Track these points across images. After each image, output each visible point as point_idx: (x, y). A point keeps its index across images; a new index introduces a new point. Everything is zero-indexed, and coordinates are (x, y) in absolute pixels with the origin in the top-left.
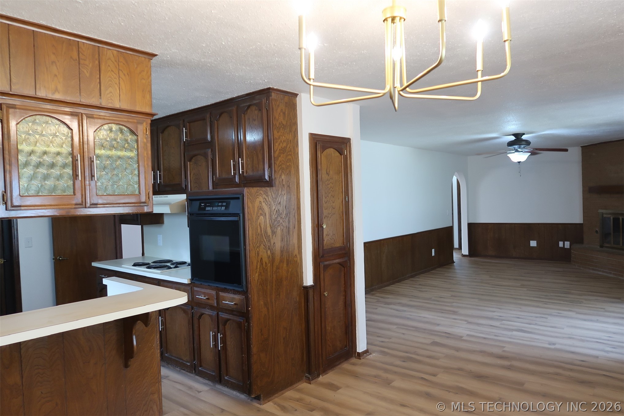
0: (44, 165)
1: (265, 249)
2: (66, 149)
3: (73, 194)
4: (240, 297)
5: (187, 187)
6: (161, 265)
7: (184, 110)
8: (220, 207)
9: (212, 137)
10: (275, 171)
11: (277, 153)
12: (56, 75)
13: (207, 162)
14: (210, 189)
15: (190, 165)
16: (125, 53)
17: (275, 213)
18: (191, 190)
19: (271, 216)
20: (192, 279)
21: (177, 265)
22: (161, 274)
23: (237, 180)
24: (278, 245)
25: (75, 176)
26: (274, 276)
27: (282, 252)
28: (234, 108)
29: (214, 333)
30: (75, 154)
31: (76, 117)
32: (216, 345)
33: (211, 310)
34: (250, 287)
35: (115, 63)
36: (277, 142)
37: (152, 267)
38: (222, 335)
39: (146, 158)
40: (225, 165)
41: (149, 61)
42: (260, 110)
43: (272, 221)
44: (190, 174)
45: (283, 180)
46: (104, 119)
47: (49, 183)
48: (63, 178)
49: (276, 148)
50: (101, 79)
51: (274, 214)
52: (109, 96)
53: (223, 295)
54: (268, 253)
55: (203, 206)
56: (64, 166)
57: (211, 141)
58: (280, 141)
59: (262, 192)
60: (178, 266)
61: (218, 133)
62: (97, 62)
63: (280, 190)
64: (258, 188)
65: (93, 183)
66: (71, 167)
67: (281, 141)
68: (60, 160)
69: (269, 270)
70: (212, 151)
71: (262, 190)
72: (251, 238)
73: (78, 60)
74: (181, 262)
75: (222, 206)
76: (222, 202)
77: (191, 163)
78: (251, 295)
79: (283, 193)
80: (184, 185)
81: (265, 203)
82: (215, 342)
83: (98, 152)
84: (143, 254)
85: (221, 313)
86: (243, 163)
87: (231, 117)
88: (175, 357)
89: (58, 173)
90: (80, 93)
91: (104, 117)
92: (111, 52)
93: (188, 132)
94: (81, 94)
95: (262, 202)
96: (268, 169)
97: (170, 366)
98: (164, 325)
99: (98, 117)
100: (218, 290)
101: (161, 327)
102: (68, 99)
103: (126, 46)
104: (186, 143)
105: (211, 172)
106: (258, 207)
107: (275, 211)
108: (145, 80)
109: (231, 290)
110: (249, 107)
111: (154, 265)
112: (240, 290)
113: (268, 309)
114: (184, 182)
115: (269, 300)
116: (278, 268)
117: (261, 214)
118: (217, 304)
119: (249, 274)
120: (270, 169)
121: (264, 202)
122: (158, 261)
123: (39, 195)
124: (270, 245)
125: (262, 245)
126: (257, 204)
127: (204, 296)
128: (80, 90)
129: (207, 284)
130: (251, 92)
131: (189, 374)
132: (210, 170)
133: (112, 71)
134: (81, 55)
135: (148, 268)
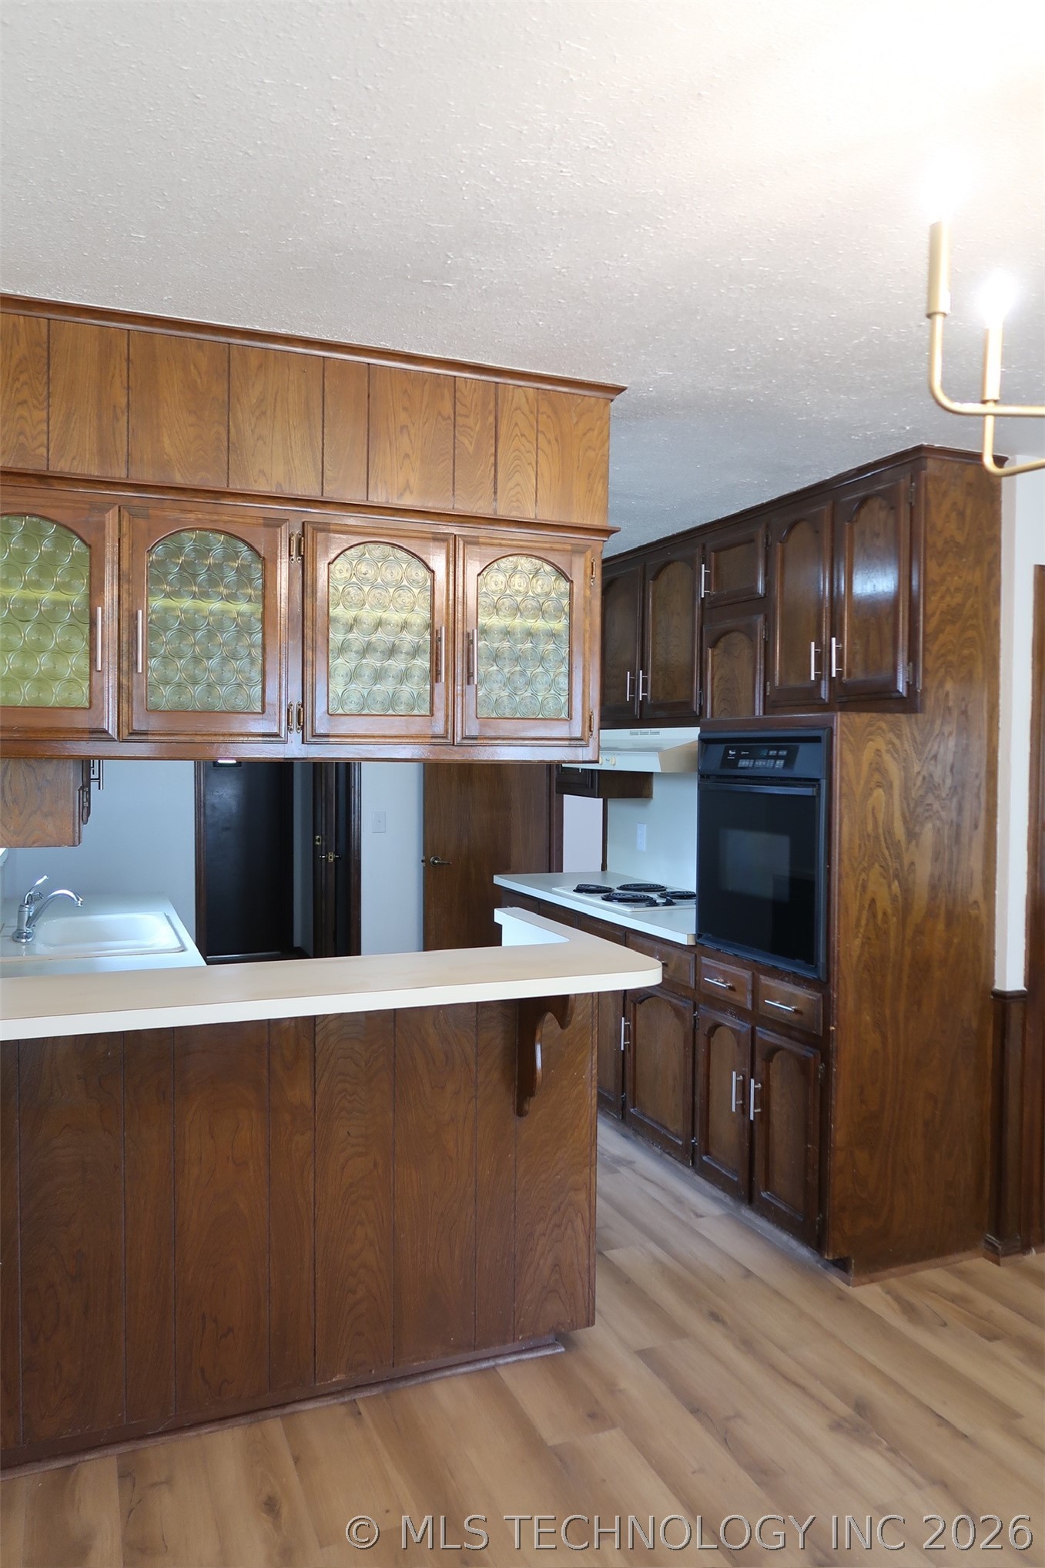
0: (375, 650)
1: (884, 878)
2: (419, 616)
3: (428, 714)
4: (810, 995)
5: (704, 708)
6: (638, 895)
7: (704, 522)
8: (773, 761)
9: (768, 585)
10: (925, 670)
11: (934, 622)
12: (407, 456)
13: (754, 647)
14: (757, 713)
15: (713, 656)
16: (553, 391)
17: (919, 783)
18: (712, 716)
19: (906, 790)
20: (698, 936)
21: (673, 898)
22: (633, 916)
23: (824, 693)
24: (924, 871)
25: (434, 675)
26: (908, 952)
27: (934, 888)
28: (826, 508)
29: (743, 1076)
30: (437, 627)
31: (442, 544)
32: (744, 1108)
33: (739, 1019)
34: (835, 973)
35: (531, 417)
36: (934, 592)
37: (616, 899)
38: (759, 1086)
39: (587, 636)
40: (795, 656)
41: (606, 405)
42: (893, 508)
43: (908, 804)
44: (713, 679)
45: (947, 694)
46: (501, 545)
47: (386, 687)
48: (411, 677)
49: (930, 608)
50: (499, 455)
51: (916, 787)
52: (513, 492)
53: (767, 983)
54: (893, 887)
55: (733, 755)
56: (415, 652)
57: (765, 594)
58: (944, 588)
59: (884, 725)
60: (674, 900)
61: (782, 574)
62: (491, 419)
63: (938, 722)
64: (874, 715)
65: (470, 690)
66: (428, 656)
67: (948, 590)
68: (408, 639)
69: (892, 933)
70: (766, 620)
71: (883, 721)
72: (845, 845)
73: (452, 417)
74: (683, 892)
75: (777, 757)
76: (778, 749)
77: (717, 652)
78: (838, 993)
79: (947, 729)
80: (698, 706)
81: (892, 756)
82: (743, 1099)
83: (483, 620)
84: (604, 867)
85: (761, 1029)
86: (843, 649)
87: (817, 532)
88: (652, 1120)
89: (403, 666)
90: (454, 491)
91: (501, 541)
92: (521, 393)
93: (713, 573)
94: (455, 494)
95: (883, 751)
96: (906, 663)
97: (640, 1138)
98: (632, 1040)
99: (488, 541)
100: (758, 969)
101: (625, 1041)
102: (430, 505)
103: (555, 374)
104: (707, 601)
105: (762, 674)
106: (871, 764)
107: (920, 778)
108: (594, 450)
109: (788, 974)
110: (863, 501)
111: (620, 894)
112: (810, 975)
113: (884, 1037)
114: (698, 699)
115: (888, 1012)
116: (919, 931)
117: (879, 785)
118: (753, 1006)
119: (835, 938)
120: (911, 664)
121: (888, 751)
122: (631, 885)
123: (363, 713)
124: (899, 867)
125: (877, 865)
126: (868, 755)
127: (722, 980)
128: (454, 484)
129: (731, 952)
130: (870, 461)
131: (680, 1166)
132: (760, 667)
133: (523, 435)
134: (458, 406)
135: (607, 899)
